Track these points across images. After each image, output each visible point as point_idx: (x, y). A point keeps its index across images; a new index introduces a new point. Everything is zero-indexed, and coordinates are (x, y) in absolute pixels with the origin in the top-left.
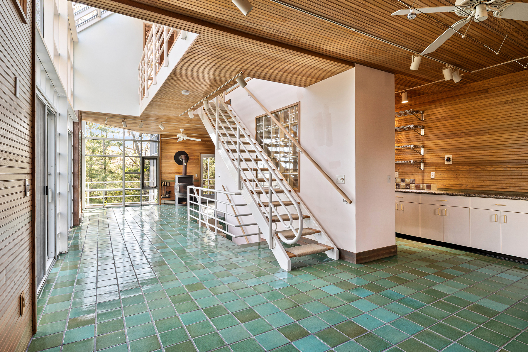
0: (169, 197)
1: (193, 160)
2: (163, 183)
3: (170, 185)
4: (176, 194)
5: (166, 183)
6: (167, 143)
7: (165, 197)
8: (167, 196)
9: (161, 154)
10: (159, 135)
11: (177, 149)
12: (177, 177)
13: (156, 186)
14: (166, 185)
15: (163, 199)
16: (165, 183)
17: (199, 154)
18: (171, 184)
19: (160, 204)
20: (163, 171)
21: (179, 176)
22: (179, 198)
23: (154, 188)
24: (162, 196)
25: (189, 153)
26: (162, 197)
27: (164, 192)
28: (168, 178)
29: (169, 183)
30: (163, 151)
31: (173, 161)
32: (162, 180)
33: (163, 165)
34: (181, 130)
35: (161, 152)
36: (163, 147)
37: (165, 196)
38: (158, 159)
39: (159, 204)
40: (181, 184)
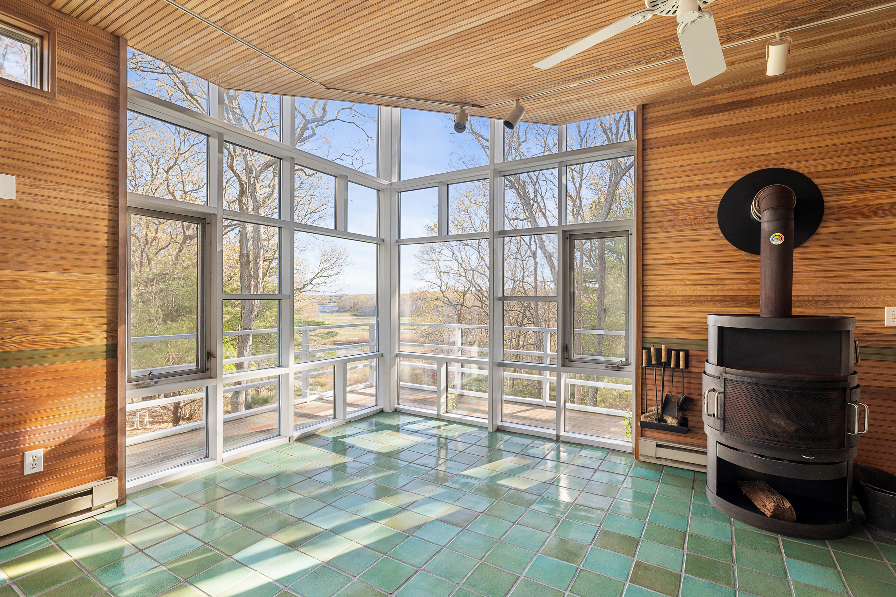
0: (682, 430)
2: (649, 352)
3: (687, 366)
5: (663, 354)
6: (676, 142)
7: (659, 425)
8: (671, 421)
9: (643, 206)
11: (741, 163)
12: (713, 322)
14: (666, 363)
15: (648, 432)
16: (658, 351)
18: (693, 361)
20: (653, 291)
21: (726, 322)
22: (720, 462)
24: (642, 418)
26: (647, 424)
27: (654, 396)
28: (678, 329)
29: (682, 354)
30: (652, 185)
31: (709, 236)
32: (648, 335)
33: (654, 257)
35: (644, 193)
36: (654, 165)
37: (661, 420)
40: (733, 374)
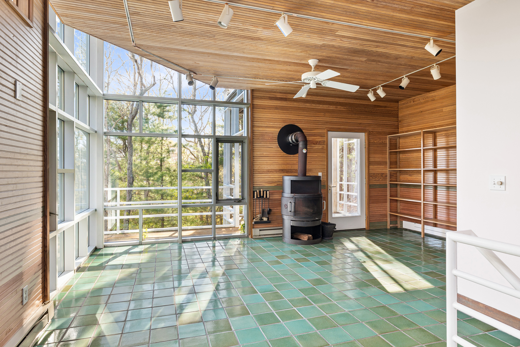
0: (269, 222)
1: (314, 144)
2: (257, 193)
3: (269, 197)
4: (286, 218)
5: (262, 192)
6: (264, 108)
7: (261, 222)
8: (265, 219)
9: (253, 132)
10: (247, 91)
11: (284, 121)
12: (287, 180)
13: (243, 199)
14: (263, 196)
15: (256, 226)
16: (260, 192)
17: (325, 131)
18: (272, 194)
19: (250, 237)
20: (256, 167)
21: (293, 178)
22: (292, 227)
23: (238, 201)
24: (254, 220)
25: (307, 129)
26: (256, 223)
27: (258, 210)
28: (266, 182)
29: (268, 192)
30: (256, 124)
31: (275, 147)
32: (255, 186)
33: (257, 153)
34: (312, 62)
35: (253, 126)
36: (256, 115)
37: (261, 219)
38: (246, 141)
39: (248, 237)
40: (297, 196)
